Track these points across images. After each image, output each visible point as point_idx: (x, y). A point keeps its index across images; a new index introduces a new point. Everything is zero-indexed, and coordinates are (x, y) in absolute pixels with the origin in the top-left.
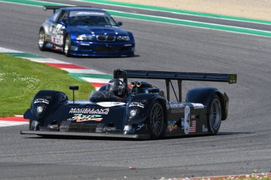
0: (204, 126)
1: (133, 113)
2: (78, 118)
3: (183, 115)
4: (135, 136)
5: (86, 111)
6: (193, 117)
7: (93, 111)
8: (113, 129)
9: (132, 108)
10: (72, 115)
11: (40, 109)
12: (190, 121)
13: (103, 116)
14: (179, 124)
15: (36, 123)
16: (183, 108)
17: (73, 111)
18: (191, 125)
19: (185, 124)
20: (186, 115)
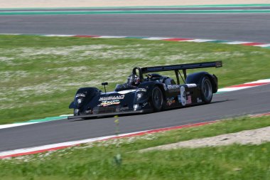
0: (198, 99)
1: (139, 96)
2: (104, 104)
3: (179, 93)
4: (141, 111)
5: (110, 98)
6: (188, 93)
7: (114, 98)
8: (127, 108)
9: (138, 92)
10: (101, 102)
11: (80, 101)
12: (186, 96)
13: (120, 100)
14: (176, 99)
15: (77, 110)
16: (179, 88)
17: (101, 99)
18: (187, 99)
19: (182, 99)
20: (182, 93)
